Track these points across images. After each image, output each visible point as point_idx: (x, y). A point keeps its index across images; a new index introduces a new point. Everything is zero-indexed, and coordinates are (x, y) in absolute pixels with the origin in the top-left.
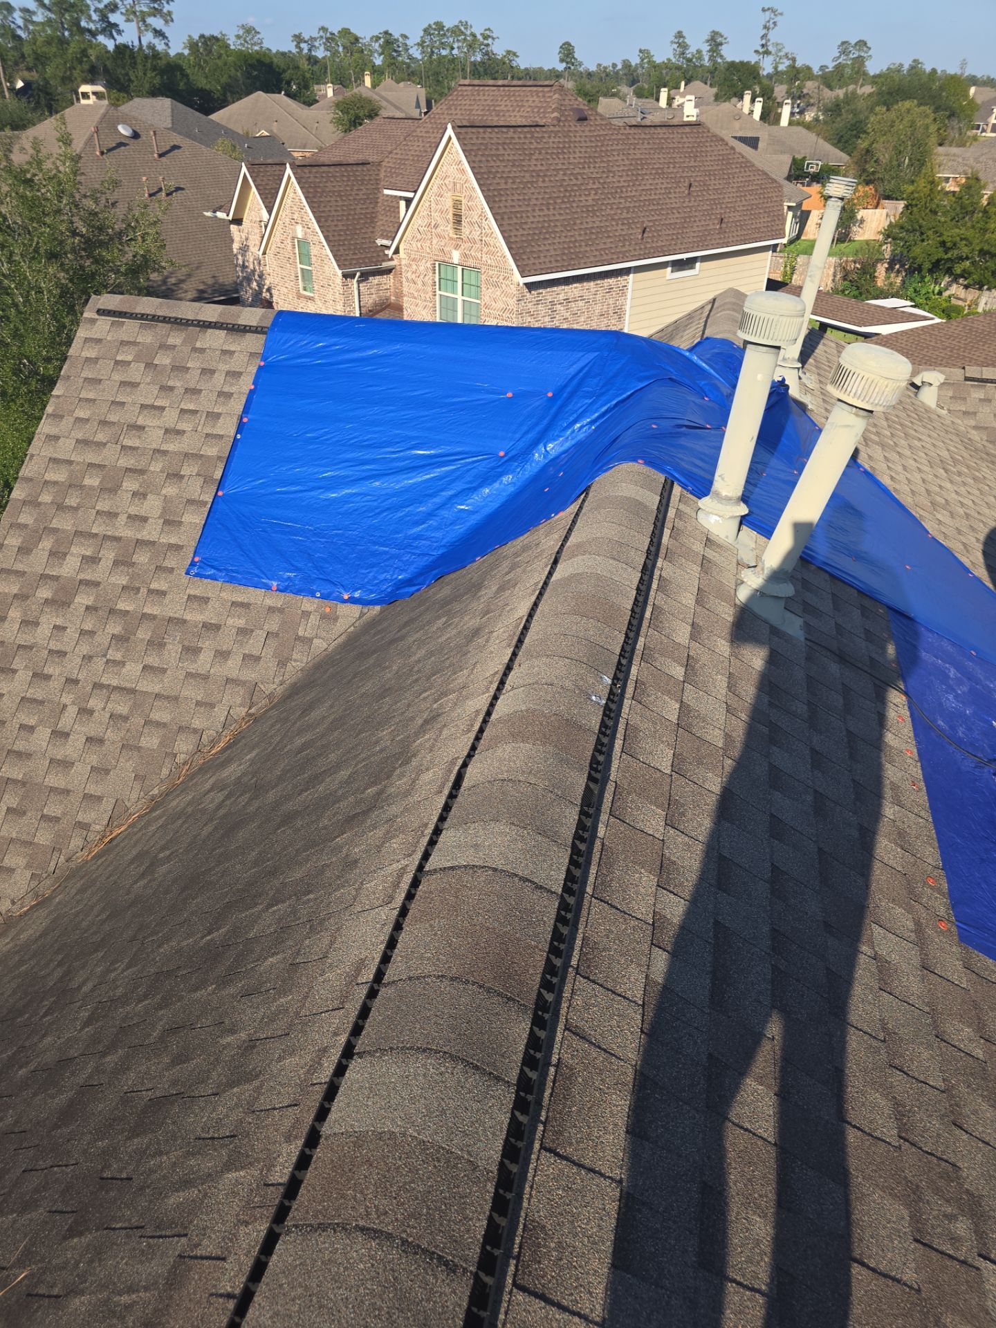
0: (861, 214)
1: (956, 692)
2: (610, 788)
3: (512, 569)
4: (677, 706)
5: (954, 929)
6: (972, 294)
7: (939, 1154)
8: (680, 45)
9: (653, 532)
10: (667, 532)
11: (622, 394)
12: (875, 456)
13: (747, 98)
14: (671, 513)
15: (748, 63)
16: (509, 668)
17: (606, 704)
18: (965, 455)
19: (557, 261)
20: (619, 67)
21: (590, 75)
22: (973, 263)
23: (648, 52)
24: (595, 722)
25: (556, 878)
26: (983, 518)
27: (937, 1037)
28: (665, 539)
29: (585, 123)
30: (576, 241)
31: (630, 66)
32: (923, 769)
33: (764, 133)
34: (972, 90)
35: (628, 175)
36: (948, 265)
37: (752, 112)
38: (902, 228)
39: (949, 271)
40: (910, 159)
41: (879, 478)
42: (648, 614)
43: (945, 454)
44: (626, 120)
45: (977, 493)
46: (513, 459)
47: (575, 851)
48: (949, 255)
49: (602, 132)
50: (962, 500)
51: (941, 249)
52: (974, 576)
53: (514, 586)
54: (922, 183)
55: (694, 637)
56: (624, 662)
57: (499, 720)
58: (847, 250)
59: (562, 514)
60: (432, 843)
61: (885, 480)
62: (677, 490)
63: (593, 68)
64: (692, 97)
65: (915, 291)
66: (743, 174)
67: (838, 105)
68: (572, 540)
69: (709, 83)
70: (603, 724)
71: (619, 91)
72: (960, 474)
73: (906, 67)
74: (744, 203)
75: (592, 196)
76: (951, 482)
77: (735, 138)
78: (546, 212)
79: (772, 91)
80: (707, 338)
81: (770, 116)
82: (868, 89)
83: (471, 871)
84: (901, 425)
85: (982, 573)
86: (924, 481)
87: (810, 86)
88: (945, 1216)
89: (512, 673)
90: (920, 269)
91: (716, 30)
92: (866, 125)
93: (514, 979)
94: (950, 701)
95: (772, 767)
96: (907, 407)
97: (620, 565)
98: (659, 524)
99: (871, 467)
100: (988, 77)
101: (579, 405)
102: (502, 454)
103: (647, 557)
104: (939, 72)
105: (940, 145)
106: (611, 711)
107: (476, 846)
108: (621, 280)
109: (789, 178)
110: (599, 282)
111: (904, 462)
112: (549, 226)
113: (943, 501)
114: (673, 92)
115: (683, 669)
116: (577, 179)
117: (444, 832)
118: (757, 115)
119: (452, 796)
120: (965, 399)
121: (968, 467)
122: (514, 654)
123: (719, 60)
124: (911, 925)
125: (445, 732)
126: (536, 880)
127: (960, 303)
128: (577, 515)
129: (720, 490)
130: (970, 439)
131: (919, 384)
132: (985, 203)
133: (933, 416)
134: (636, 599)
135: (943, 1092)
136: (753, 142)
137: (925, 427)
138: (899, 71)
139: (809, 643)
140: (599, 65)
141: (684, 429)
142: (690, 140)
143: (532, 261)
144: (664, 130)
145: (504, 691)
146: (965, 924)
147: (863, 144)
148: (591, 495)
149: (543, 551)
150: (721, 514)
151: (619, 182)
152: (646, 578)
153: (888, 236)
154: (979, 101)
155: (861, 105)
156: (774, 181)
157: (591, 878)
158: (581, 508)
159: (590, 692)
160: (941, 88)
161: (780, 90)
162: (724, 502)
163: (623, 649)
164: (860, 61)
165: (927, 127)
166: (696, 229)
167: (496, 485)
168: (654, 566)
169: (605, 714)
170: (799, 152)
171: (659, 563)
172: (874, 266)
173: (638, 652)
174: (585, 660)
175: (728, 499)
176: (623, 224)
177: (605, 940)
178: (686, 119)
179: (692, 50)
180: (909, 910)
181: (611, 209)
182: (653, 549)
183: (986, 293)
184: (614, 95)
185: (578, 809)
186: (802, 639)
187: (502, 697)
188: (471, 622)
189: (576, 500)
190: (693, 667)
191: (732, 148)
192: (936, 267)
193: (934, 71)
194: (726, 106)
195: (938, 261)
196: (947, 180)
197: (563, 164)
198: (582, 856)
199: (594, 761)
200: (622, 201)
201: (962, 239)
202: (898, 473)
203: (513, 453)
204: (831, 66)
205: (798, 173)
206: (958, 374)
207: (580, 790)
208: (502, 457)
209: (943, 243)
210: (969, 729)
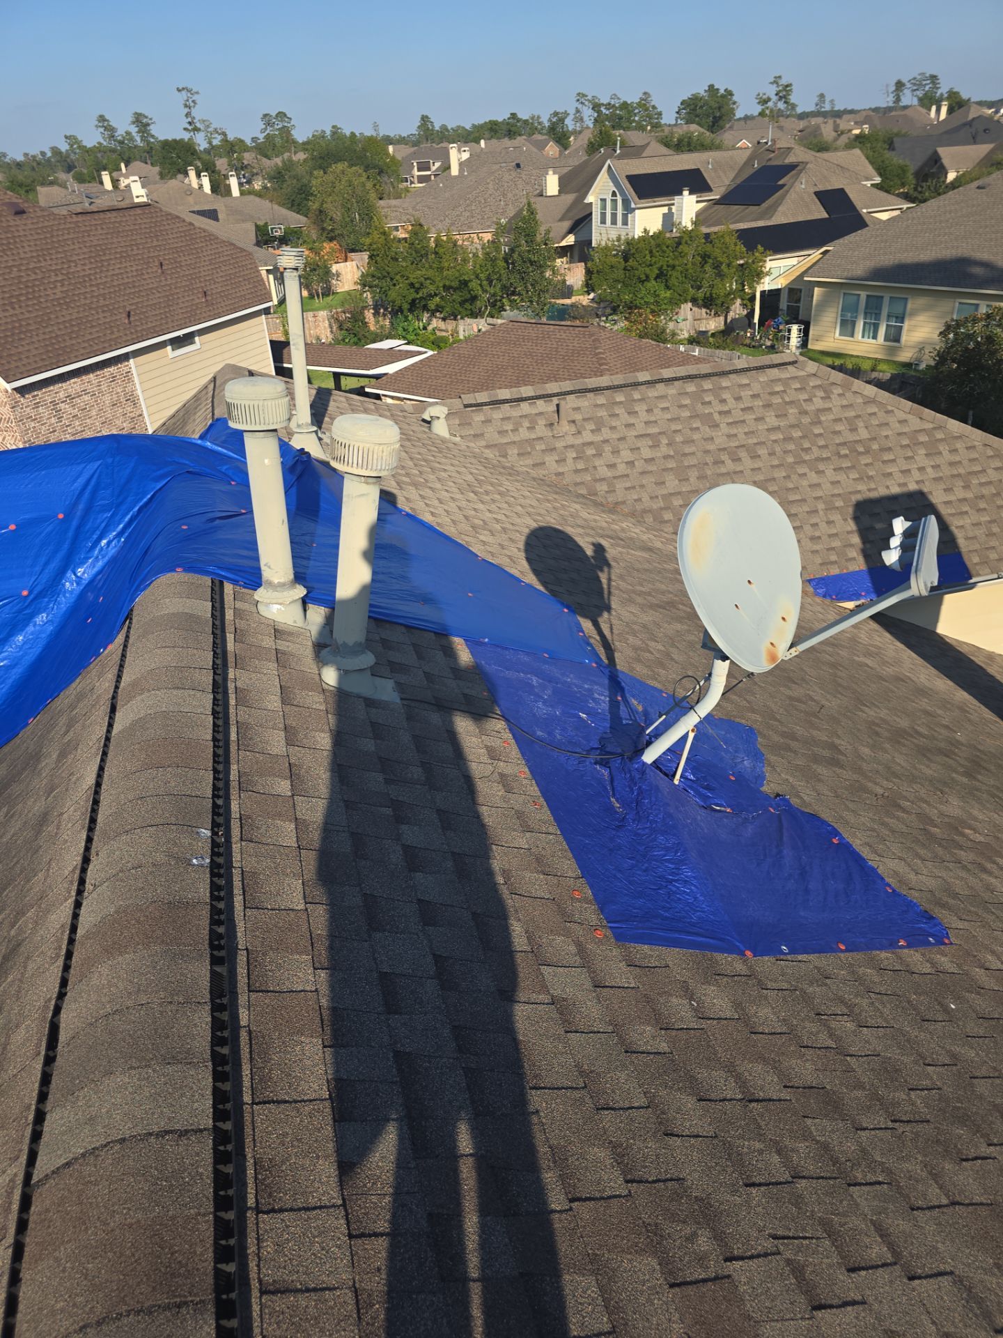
0: (335, 268)
1: (543, 698)
2: (242, 958)
3: (69, 726)
4: (293, 826)
5: (609, 933)
6: (450, 325)
7: (663, 1177)
8: (106, 128)
9: (214, 643)
10: (230, 637)
11: (142, 499)
12: (411, 497)
13: (192, 174)
14: (229, 615)
15: (182, 140)
16: (86, 860)
17: (212, 860)
18: (487, 474)
19: (43, 360)
20: (49, 154)
21: (19, 165)
22: (442, 298)
23: (75, 138)
24: (204, 891)
25: (201, 1109)
26: (517, 528)
27: (626, 1052)
28: (230, 646)
29: (25, 216)
30: (57, 336)
31: (61, 153)
32: (538, 785)
33: (219, 204)
34: (391, 148)
35: (91, 263)
36: (423, 303)
37: (201, 186)
38: (373, 276)
39: (425, 308)
40: (359, 214)
41: (421, 517)
42: (233, 736)
43: (470, 478)
44: (72, 207)
45: (505, 506)
46: (41, 595)
47: (217, 1059)
48: (420, 295)
49: (46, 224)
50: (495, 516)
51: (412, 290)
52: (527, 584)
53: (76, 749)
54: (376, 235)
55: (289, 742)
56: (220, 802)
57: (87, 936)
58: (334, 303)
59: (111, 647)
60: (36, 1136)
61: (427, 518)
62: (228, 588)
63: (20, 158)
64: (136, 178)
65: (404, 330)
66: (210, 247)
67: (279, 173)
68: (126, 679)
69: (149, 162)
70: (214, 887)
71: (57, 178)
72: (487, 493)
73: (328, 133)
74: (222, 274)
75: (59, 289)
76: (482, 502)
77: (193, 212)
78: (12, 312)
79: (215, 165)
80: (218, 420)
81: (219, 187)
82: (301, 156)
83: (92, 1158)
84: (425, 461)
85: (531, 579)
86: (459, 508)
87: (248, 157)
88: (687, 1239)
89: (91, 867)
90: (401, 310)
91: (139, 111)
92: (311, 188)
93: (180, 1275)
94: (541, 709)
95: (406, 848)
96: (426, 442)
97: (186, 693)
98: (218, 632)
99: (411, 509)
100: (400, 136)
101: (98, 521)
102: (25, 593)
103: (215, 673)
104: (357, 134)
105: (381, 199)
106: (220, 868)
107: (92, 1120)
108: (122, 367)
109: (258, 244)
110: (98, 373)
111: (438, 495)
112: (21, 326)
113: (481, 523)
114: (115, 174)
115: (289, 782)
116: (36, 273)
117: (48, 1117)
118: (207, 188)
119: (49, 1060)
120: (470, 424)
121: (492, 484)
122: (89, 840)
123: (152, 140)
124: (573, 949)
125: (31, 966)
126: (177, 1127)
127: (444, 334)
128: (125, 646)
129: (271, 579)
130: (486, 458)
131: (429, 419)
132: (433, 245)
133: (450, 445)
134: (215, 725)
135: (648, 1107)
136: (212, 215)
137: (446, 457)
138: (323, 137)
139: (405, 702)
140: (26, 155)
141: (217, 522)
142: (145, 221)
143: (13, 365)
144: (114, 214)
145: (86, 894)
146: (615, 922)
147: (314, 206)
148: (134, 621)
149: (99, 697)
150: (280, 601)
151: (84, 270)
152: (219, 697)
153: (365, 286)
154: (399, 157)
155: (300, 170)
156: (242, 250)
157: (246, 1082)
158: (127, 637)
159: (188, 856)
160: (364, 149)
161: (221, 164)
162: (278, 589)
163: (215, 788)
164: (286, 132)
165: (364, 186)
166: (182, 305)
167: (30, 628)
168: (225, 679)
169: (213, 875)
170: (259, 219)
171: (231, 674)
172: (362, 313)
173: (234, 784)
174: (173, 820)
175: (282, 585)
176: (103, 312)
177: (281, 1149)
178: (136, 200)
179: (120, 132)
180: (567, 933)
181: (85, 298)
182: (219, 662)
183: (461, 322)
184: (52, 183)
185: (208, 1008)
186: (398, 701)
187: (85, 903)
188: (36, 806)
189: (121, 628)
190: (298, 775)
191: (191, 224)
192: (413, 305)
193: (353, 134)
194: (173, 183)
195: (414, 300)
196: (396, 229)
197: (14, 260)
198: (227, 1063)
199: (214, 936)
200: (94, 289)
201: (426, 279)
202: (435, 508)
203: (38, 589)
204: (261, 137)
205: (265, 238)
206: (457, 404)
207: (205, 982)
208: (26, 597)
209: (412, 285)
210: (564, 729)
